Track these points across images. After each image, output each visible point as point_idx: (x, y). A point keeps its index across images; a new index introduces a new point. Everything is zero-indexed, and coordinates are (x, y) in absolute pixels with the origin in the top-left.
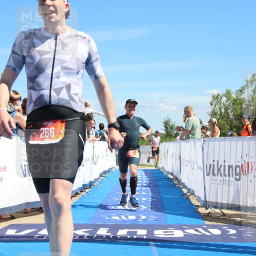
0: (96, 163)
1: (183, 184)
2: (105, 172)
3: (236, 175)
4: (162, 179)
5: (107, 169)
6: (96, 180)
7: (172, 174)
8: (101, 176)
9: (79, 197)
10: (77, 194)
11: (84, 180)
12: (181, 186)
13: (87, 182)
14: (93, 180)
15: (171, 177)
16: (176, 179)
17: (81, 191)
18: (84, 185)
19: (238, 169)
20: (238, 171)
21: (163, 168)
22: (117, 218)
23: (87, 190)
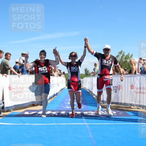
0: (58, 86)
1: (93, 94)
2: (62, 89)
3: (115, 90)
4: (85, 92)
5: (62, 88)
6: (59, 92)
7: (89, 90)
8: (60, 91)
9: (52, 99)
10: (51, 98)
11: (54, 93)
12: (93, 95)
13: (55, 93)
14: (58, 92)
15: (89, 91)
16: (91, 92)
17: (53, 97)
18: (54, 95)
19: (116, 88)
20: (116, 89)
21: (85, 87)
22: (68, 107)
23: (55, 96)
